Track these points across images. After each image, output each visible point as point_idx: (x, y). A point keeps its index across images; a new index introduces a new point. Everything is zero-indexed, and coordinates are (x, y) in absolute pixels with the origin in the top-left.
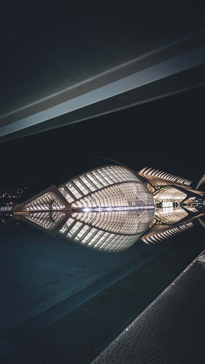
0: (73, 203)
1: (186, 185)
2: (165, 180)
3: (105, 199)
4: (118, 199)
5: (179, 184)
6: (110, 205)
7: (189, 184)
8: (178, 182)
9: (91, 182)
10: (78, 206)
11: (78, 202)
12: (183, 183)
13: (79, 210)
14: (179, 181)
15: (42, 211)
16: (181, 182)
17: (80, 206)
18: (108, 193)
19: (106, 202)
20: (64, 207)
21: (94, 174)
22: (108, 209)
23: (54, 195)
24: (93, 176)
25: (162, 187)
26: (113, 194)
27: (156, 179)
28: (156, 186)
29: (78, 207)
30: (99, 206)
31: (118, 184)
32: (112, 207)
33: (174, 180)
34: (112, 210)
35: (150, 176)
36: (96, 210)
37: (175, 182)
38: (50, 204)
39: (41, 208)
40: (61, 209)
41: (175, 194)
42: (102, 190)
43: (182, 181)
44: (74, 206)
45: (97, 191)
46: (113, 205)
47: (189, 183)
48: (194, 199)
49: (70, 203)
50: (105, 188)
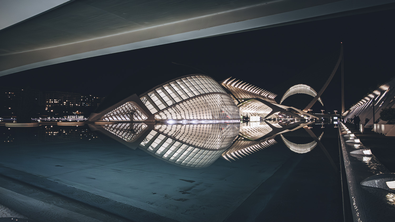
0: (156, 114)
1: (270, 98)
2: (249, 93)
3: (190, 111)
4: (204, 112)
5: (264, 97)
6: (195, 118)
7: (273, 98)
8: (262, 95)
9: (176, 92)
10: (161, 117)
11: (161, 114)
12: (267, 96)
13: (162, 122)
14: (263, 93)
15: (122, 122)
16: (265, 95)
17: (164, 117)
18: (193, 104)
19: (191, 114)
20: (147, 118)
21: (179, 83)
22: (193, 122)
23: (136, 105)
24: (178, 86)
25: (246, 100)
26: (198, 106)
27: (239, 91)
28: (240, 99)
29: (162, 119)
30: (184, 119)
31: (204, 95)
32: (198, 120)
33: (258, 93)
34: (197, 123)
35: (233, 87)
36: (181, 122)
37: (259, 95)
38: (132, 114)
39: (122, 119)
40: (143, 120)
41: (259, 108)
42: (187, 102)
43: (267, 94)
44: (157, 117)
45: (182, 102)
46: (199, 118)
47: (273, 96)
48: (278, 114)
49: (153, 114)
50: (190, 99)
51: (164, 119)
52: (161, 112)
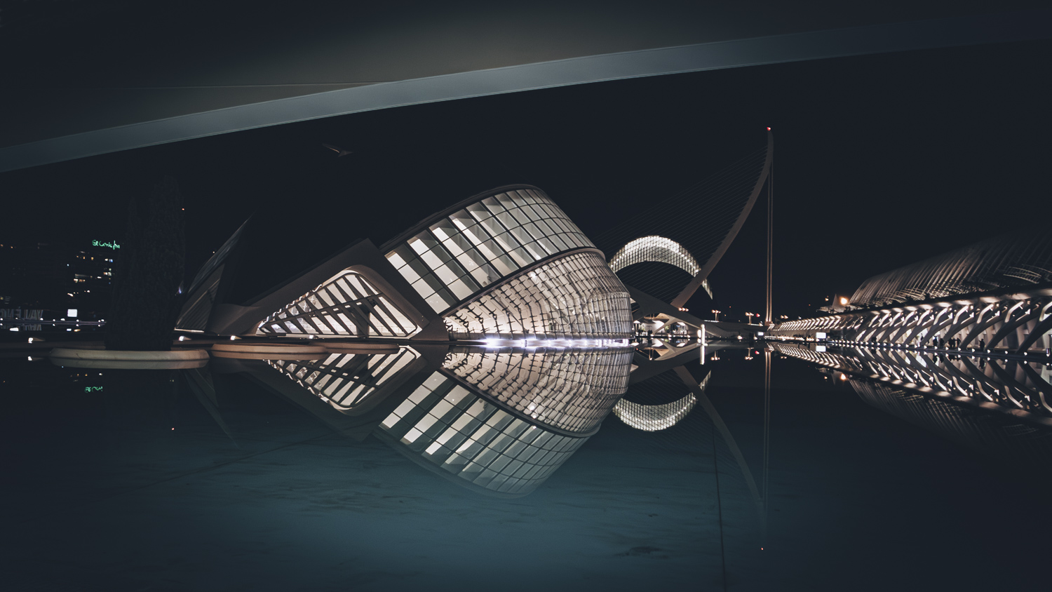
0: (448, 313)
10: (467, 327)
11: (463, 313)
13: (468, 343)
17: (475, 327)
20: (419, 329)
29: (469, 331)
30: (530, 332)
36: (520, 343)
38: (365, 313)
40: (407, 335)
44: (453, 325)
49: (437, 313)
51: (476, 331)
52: (462, 308)
